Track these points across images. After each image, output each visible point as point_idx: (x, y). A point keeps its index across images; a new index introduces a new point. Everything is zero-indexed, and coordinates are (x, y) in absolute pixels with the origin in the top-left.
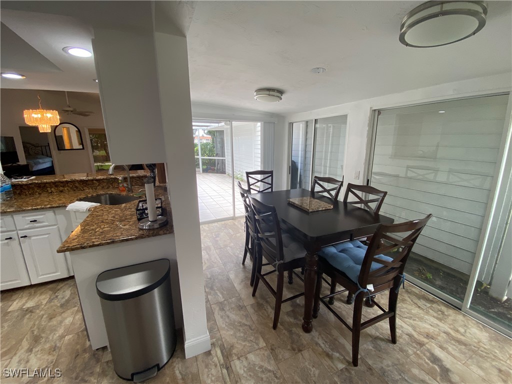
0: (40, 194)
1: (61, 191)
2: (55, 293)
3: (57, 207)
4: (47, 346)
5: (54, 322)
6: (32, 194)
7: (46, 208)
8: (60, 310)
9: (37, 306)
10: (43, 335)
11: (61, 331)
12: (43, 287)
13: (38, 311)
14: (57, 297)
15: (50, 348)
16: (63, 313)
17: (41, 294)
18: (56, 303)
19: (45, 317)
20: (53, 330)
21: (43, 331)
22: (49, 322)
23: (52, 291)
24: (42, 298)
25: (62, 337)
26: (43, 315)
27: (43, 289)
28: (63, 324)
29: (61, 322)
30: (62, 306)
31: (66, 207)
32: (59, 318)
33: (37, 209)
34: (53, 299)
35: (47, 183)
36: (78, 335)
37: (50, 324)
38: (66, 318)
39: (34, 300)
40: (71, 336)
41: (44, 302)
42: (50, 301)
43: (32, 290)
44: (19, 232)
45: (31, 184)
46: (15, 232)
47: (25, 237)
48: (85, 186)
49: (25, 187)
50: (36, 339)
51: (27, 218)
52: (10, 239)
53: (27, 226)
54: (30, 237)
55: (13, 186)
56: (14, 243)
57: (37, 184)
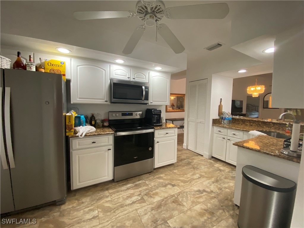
0: (242, 124)
1: (251, 125)
2: (232, 171)
3: (245, 131)
4: (219, 186)
5: (226, 180)
6: (238, 124)
7: (240, 130)
8: (230, 178)
9: (224, 171)
10: (220, 181)
11: (226, 185)
12: (229, 165)
13: (223, 172)
14: (232, 172)
15: (220, 188)
16: (231, 180)
17: (227, 167)
18: (231, 174)
19: (224, 176)
20: (224, 183)
21: (221, 180)
22: (224, 179)
23: (231, 169)
24: (227, 169)
25: (226, 188)
26: (224, 175)
27: (229, 166)
28: (229, 184)
29: (228, 183)
30: (232, 177)
31: (249, 131)
32: (229, 181)
33: (237, 129)
34: (230, 172)
35: (246, 120)
36: (232, 193)
37: (224, 180)
38: (231, 183)
39: (223, 168)
40: (229, 190)
41: (227, 171)
42: (229, 172)
43: (225, 164)
44: (228, 137)
45: (239, 119)
46: (226, 136)
47: (229, 140)
48: (265, 125)
49: (237, 120)
50: (217, 181)
51: (232, 132)
52: (224, 138)
53: (231, 136)
54: (231, 141)
55: (233, 118)
56: (225, 141)
57: (242, 119)
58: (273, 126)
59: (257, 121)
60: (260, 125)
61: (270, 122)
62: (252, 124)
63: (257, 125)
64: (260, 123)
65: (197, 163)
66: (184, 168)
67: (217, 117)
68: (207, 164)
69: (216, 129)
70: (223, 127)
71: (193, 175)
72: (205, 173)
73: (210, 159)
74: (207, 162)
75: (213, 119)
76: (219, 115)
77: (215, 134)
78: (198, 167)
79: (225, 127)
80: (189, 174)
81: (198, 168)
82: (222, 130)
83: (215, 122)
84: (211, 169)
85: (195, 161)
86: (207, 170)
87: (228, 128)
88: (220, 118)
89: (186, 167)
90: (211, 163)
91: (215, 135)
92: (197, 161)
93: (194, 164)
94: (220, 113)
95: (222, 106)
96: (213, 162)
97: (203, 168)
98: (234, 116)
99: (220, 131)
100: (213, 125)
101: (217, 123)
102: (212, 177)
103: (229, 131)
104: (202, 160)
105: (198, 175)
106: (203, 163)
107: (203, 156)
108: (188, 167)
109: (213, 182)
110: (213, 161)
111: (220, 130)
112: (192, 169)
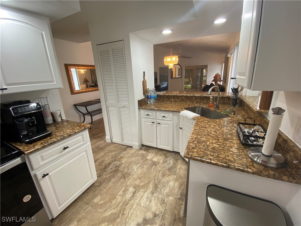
0: (167, 101)
1: (176, 101)
2: (166, 158)
3: (175, 111)
6: (164, 101)
7: (170, 111)
8: (168, 172)
11: (167, 190)
14: (167, 161)
16: (169, 175)
18: (166, 166)
19: (161, 172)
21: (159, 182)
24: (160, 158)
28: (169, 185)
29: (168, 182)
30: (169, 169)
31: (180, 112)
32: (167, 178)
34: (165, 162)
35: (170, 96)
37: (162, 179)
38: (170, 181)
39: (157, 158)
40: (172, 198)
41: (161, 162)
44: (157, 120)
45: (164, 96)
46: (156, 120)
47: (159, 124)
48: (188, 100)
49: (162, 97)
50: (156, 187)
51: (161, 114)
52: (154, 123)
53: (161, 118)
54: (161, 124)
55: (158, 96)
56: (155, 125)
57: (167, 96)
58: (195, 100)
59: (181, 96)
60: (183, 100)
61: (192, 96)
62: (176, 99)
63: (181, 100)
64: (184, 98)
65: (127, 163)
66: (110, 184)
67: (142, 97)
68: (138, 160)
69: (144, 112)
70: (151, 109)
71: (125, 191)
72: (140, 178)
73: (141, 149)
74: (139, 156)
75: (138, 101)
76: (144, 94)
77: (142, 118)
78: (130, 170)
79: (153, 110)
80: (119, 194)
81: (129, 174)
82: (150, 113)
83: (142, 104)
84: (145, 166)
85: (124, 161)
86: (141, 171)
87: (157, 110)
88: (146, 97)
89: (113, 180)
90: (143, 155)
91: (143, 120)
92: (126, 159)
93: (124, 168)
94: (145, 91)
95: (146, 81)
96: (144, 152)
97: (136, 170)
98: (158, 93)
99: (148, 115)
100: (139, 108)
101: (143, 105)
102: (149, 183)
103: (158, 113)
104: (132, 155)
105: (131, 189)
106: (134, 159)
107: (132, 147)
108: (116, 178)
109: (152, 193)
110: (145, 150)
111: (148, 113)
112: (122, 180)
